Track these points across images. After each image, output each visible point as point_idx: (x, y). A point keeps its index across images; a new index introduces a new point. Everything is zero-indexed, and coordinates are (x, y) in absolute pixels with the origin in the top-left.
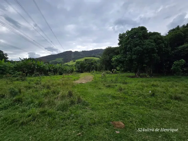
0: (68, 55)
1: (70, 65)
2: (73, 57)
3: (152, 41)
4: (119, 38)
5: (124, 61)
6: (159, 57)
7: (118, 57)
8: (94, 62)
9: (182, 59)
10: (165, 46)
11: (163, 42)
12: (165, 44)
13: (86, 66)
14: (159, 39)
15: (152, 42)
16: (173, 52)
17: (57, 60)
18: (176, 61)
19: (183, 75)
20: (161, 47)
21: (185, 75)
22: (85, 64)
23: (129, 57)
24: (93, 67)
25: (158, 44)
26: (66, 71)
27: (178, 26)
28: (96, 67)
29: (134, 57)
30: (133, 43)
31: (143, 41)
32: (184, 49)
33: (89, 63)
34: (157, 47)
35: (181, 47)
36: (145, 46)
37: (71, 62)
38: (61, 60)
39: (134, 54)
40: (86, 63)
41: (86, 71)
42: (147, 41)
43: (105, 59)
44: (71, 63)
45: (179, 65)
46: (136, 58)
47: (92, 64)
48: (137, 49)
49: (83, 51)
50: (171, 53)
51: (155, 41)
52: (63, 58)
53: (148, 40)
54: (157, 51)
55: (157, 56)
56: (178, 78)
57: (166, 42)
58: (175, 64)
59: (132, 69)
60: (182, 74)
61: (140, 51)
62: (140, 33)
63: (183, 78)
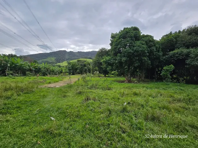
0: (60, 55)
1: (63, 66)
2: (67, 57)
3: (144, 42)
4: (111, 38)
5: (114, 63)
6: (150, 61)
7: (108, 58)
8: (87, 64)
9: (172, 65)
10: (156, 49)
11: (155, 46)
12: (156, 48)
13: (78, 68)
14: (150, 41)
15: (143, 44)
16: (164, 57)
17: (49, 59)
18: (166, 66)
19: (172, 82)
20: (152, 50)
21: (173, 82)
22: (77, 66)
23: (119, 59)
24: (86, 69)
25: (150, 47)
26: (53, 71)
27: (171, 32)
28: (89, 69)
29: (124, 59)
30: (123, 43)
31: (134, 42)
32: (174, 55)
33: (81, 65)
34: (148, 50)
35: (171, 52)
36: (136, 48)
37: (64, 62)
38: (53, 59)
39: (124, 56)
40: (78, 64)
41: (79, 74)
42: (138, 43)
43: (97, 61)
44: (65, 64)
45: (168, 71)
46: (125, 61)
47: (85, 66)
48: (126, 50)
49: (79, 52)
50: (163, 58)
51: (147, 43)
52: (55, 58)
53: (140, 42)
54: (148, 54)
55: (148, 60)
56: (167, 85)
57: (157, 46)
58: (164, 70)
59: (125, 74)
60: (171, 80)
61: (130, 52)
62: (132, 33)
63: (171, 85)
